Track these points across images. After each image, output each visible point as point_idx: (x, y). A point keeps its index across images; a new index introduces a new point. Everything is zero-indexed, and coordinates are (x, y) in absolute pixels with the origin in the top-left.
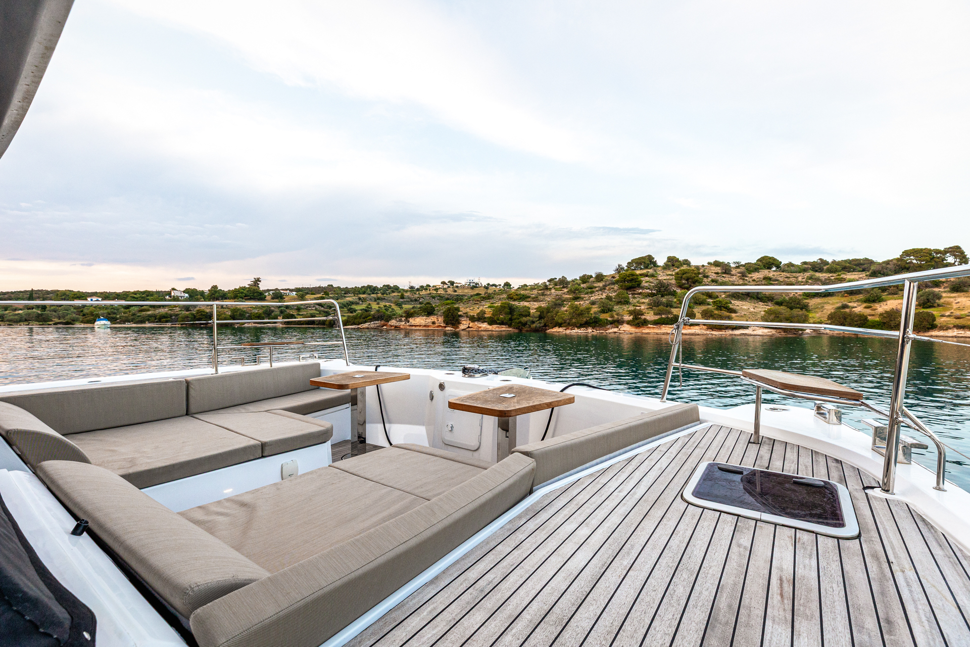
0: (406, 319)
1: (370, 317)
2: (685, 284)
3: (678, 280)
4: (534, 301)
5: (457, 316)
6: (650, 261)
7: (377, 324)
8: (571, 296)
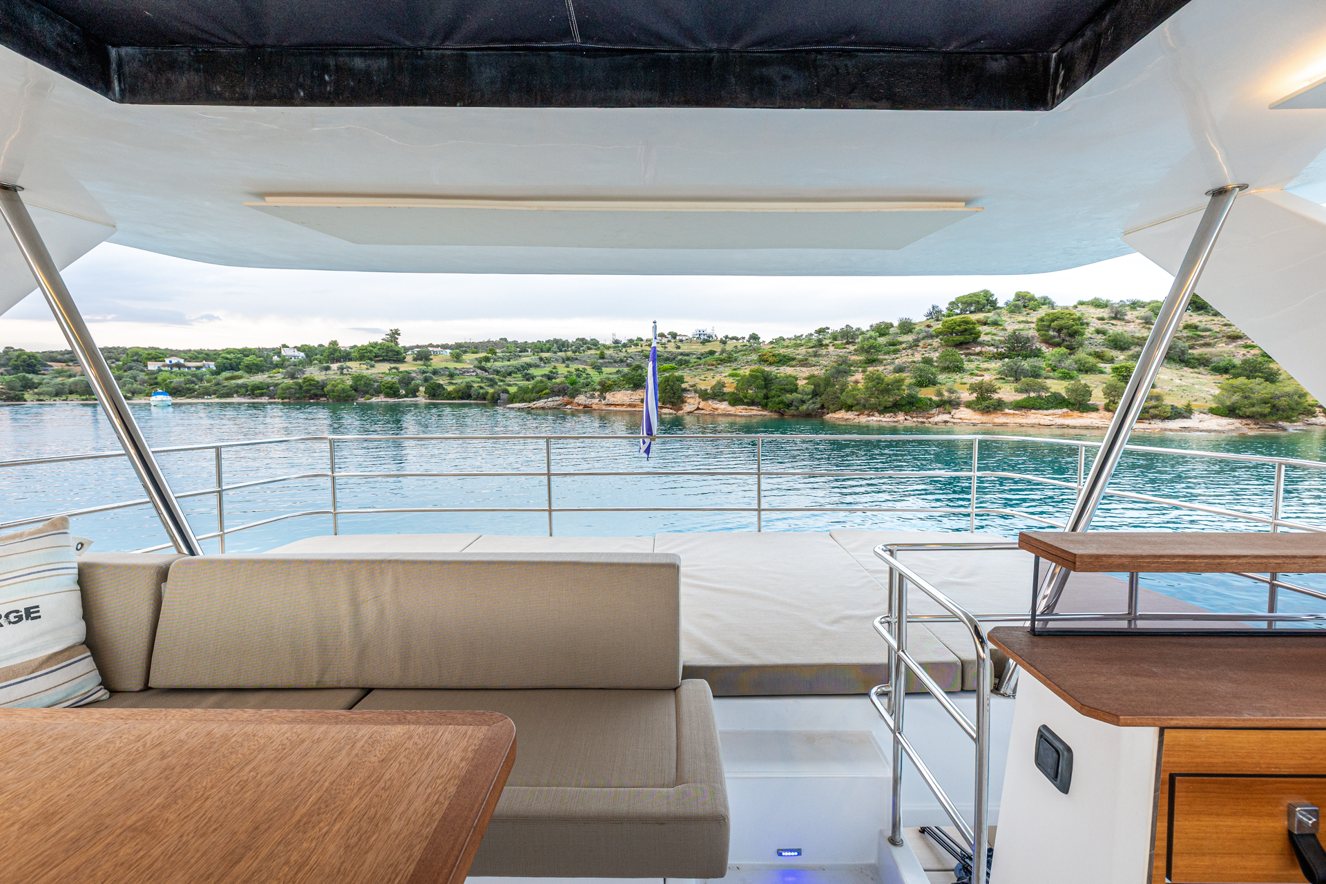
0: (602, 393)
1: (547, 391)
2: (1054, 337)
3: (1043, 330)
4: (803, 366)
5: (680, 390)
6: (987, 300)
7: (558, 402)
8: (862, 358)
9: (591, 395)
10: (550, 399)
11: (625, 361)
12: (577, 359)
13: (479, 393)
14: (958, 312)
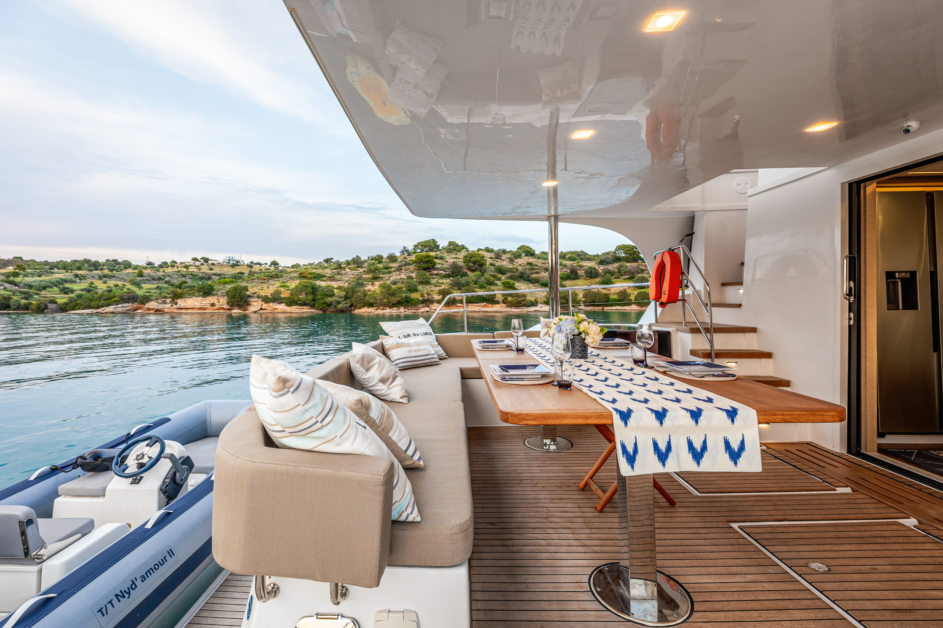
0: (173, 300)
1: (116, 299)
2: (472, 266)
3: (467, 263)
4: (331, 281)
5: (246, 296)
6: (435, 245)
7: (128, 308)
8: (370, 276)
9: (163, 301)
10: (119, 306)
11: (163, 279)
12: (114, 276)
13: (20, 304)
14: (419, 251)
